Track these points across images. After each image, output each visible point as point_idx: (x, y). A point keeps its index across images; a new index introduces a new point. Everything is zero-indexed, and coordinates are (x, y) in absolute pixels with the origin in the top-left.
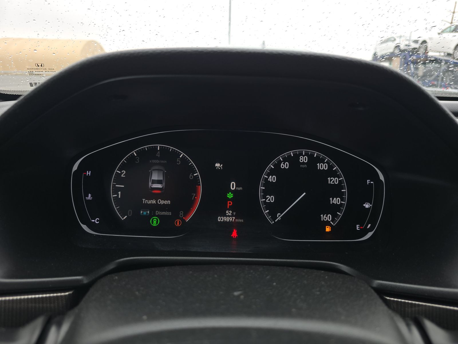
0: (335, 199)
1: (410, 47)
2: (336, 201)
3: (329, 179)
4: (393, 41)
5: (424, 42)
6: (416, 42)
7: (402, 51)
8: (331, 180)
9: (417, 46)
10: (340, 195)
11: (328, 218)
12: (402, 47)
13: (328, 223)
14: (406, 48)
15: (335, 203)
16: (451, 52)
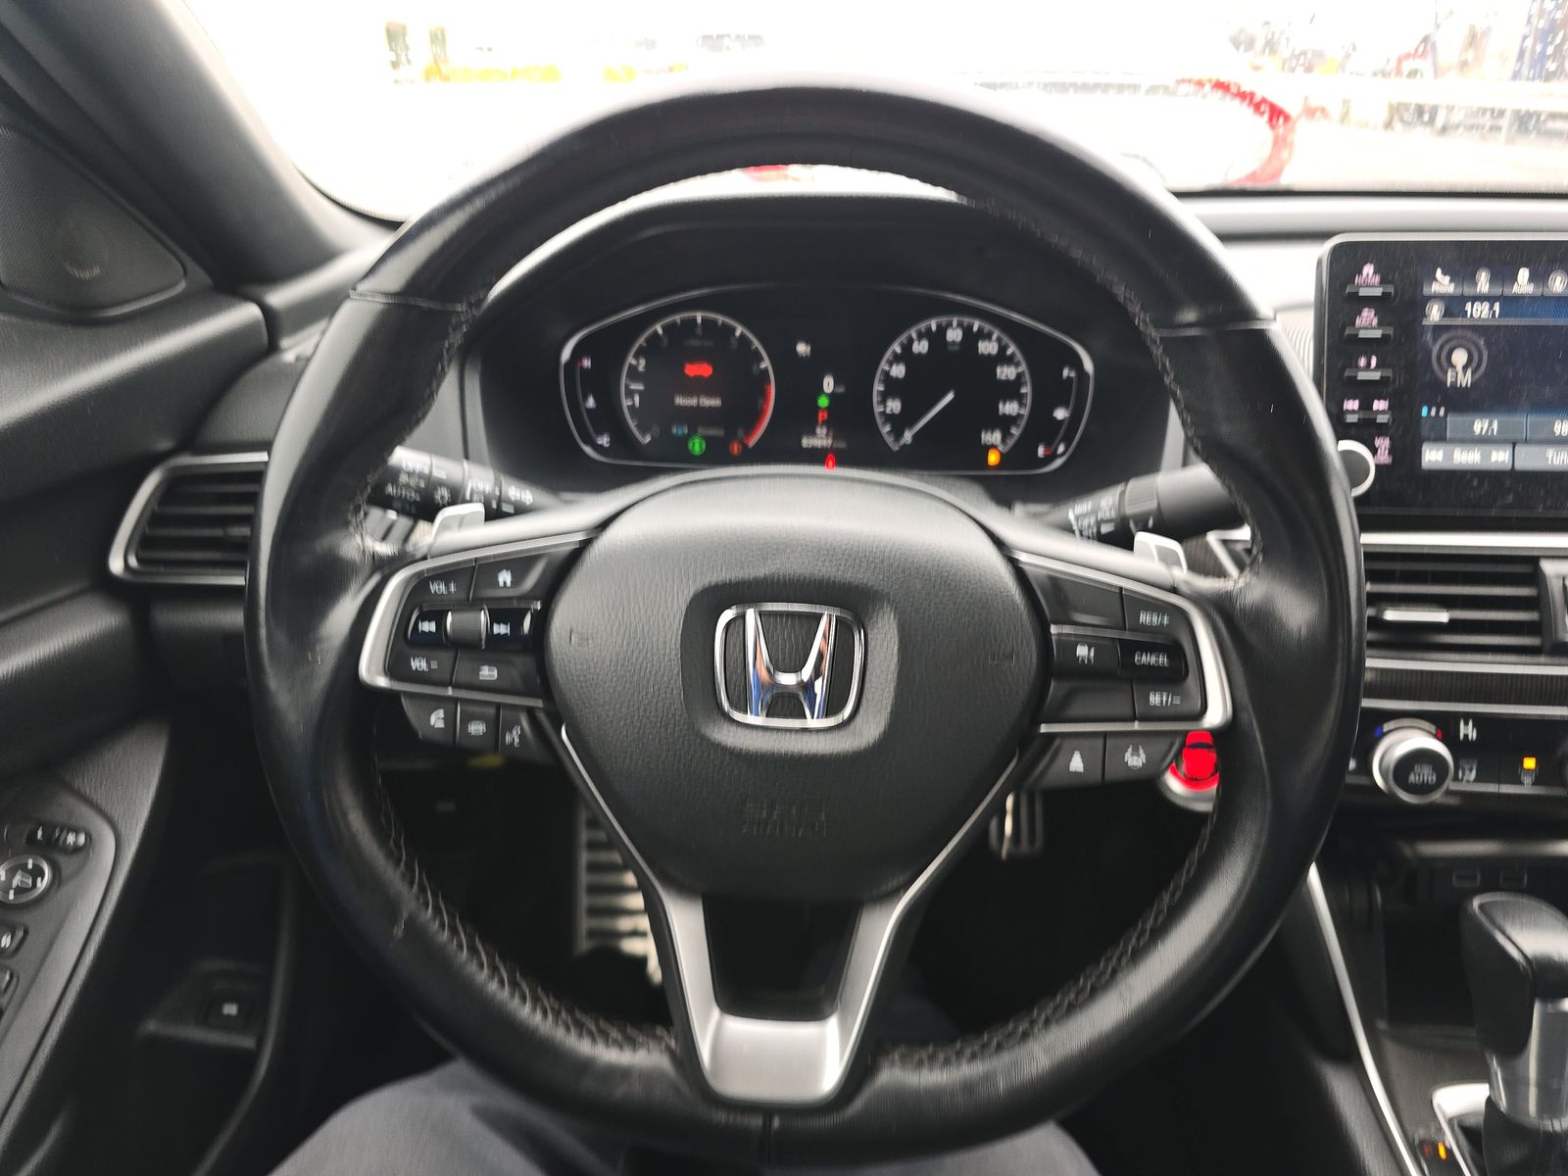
2: (1009, 408)
3: (999, 369)
8: (1002, 372)
10: (1020, 399)
11: (996, 437)
13: (994, 447)
15: (1008, 412)
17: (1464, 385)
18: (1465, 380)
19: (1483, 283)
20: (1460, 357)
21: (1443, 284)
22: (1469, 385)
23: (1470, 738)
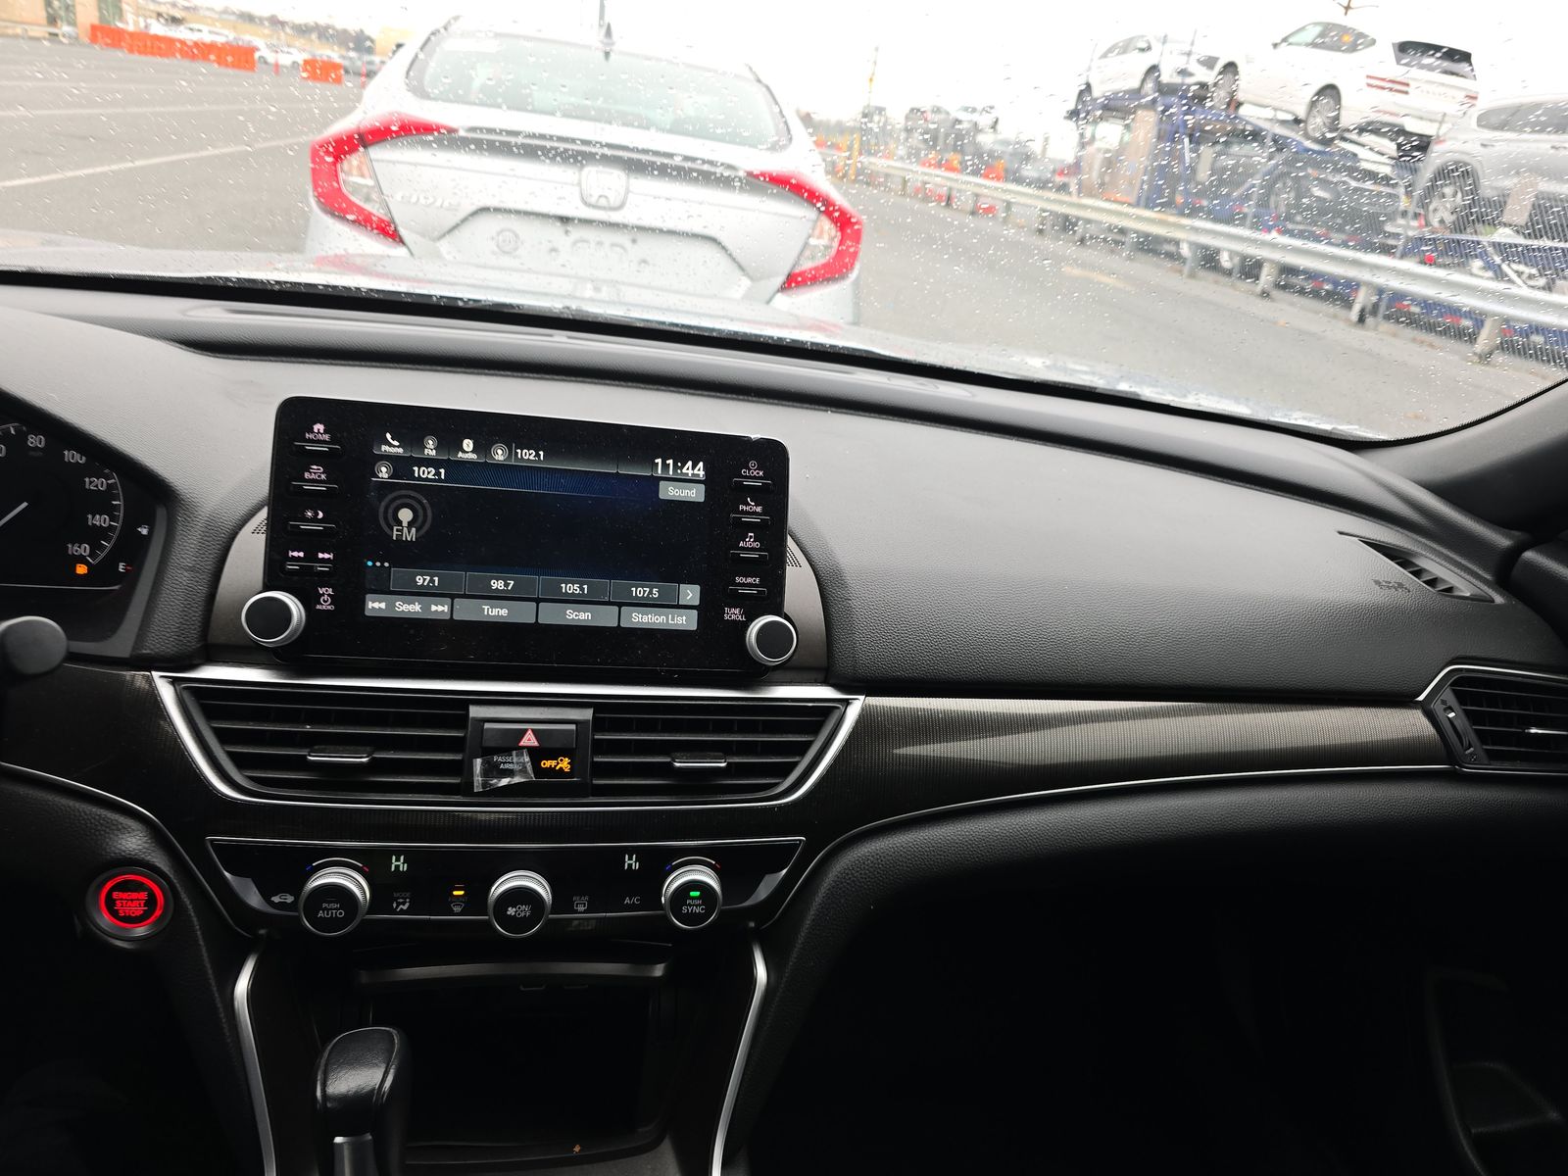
0: (98, 516)
1: (1189, 80)
2: (100, 520)
3: (87, 480)
4: (1142, 50)
5: (1231, 67)
6: (1209, 63)
7: (1165, 90)
8: (91, 483)
9: (1209, 76)
11: (84, 549)
12: (1167, 76)
13: (82, 560)
14: (1178, 80)
15: (98, 523)
16: (1302, 114)
17: (409, 539)
18: (411, 535)
19: (430, 449)
20: (405, 515)
21: (393, 447)
22: (414, 539)
23: (401, 869)
